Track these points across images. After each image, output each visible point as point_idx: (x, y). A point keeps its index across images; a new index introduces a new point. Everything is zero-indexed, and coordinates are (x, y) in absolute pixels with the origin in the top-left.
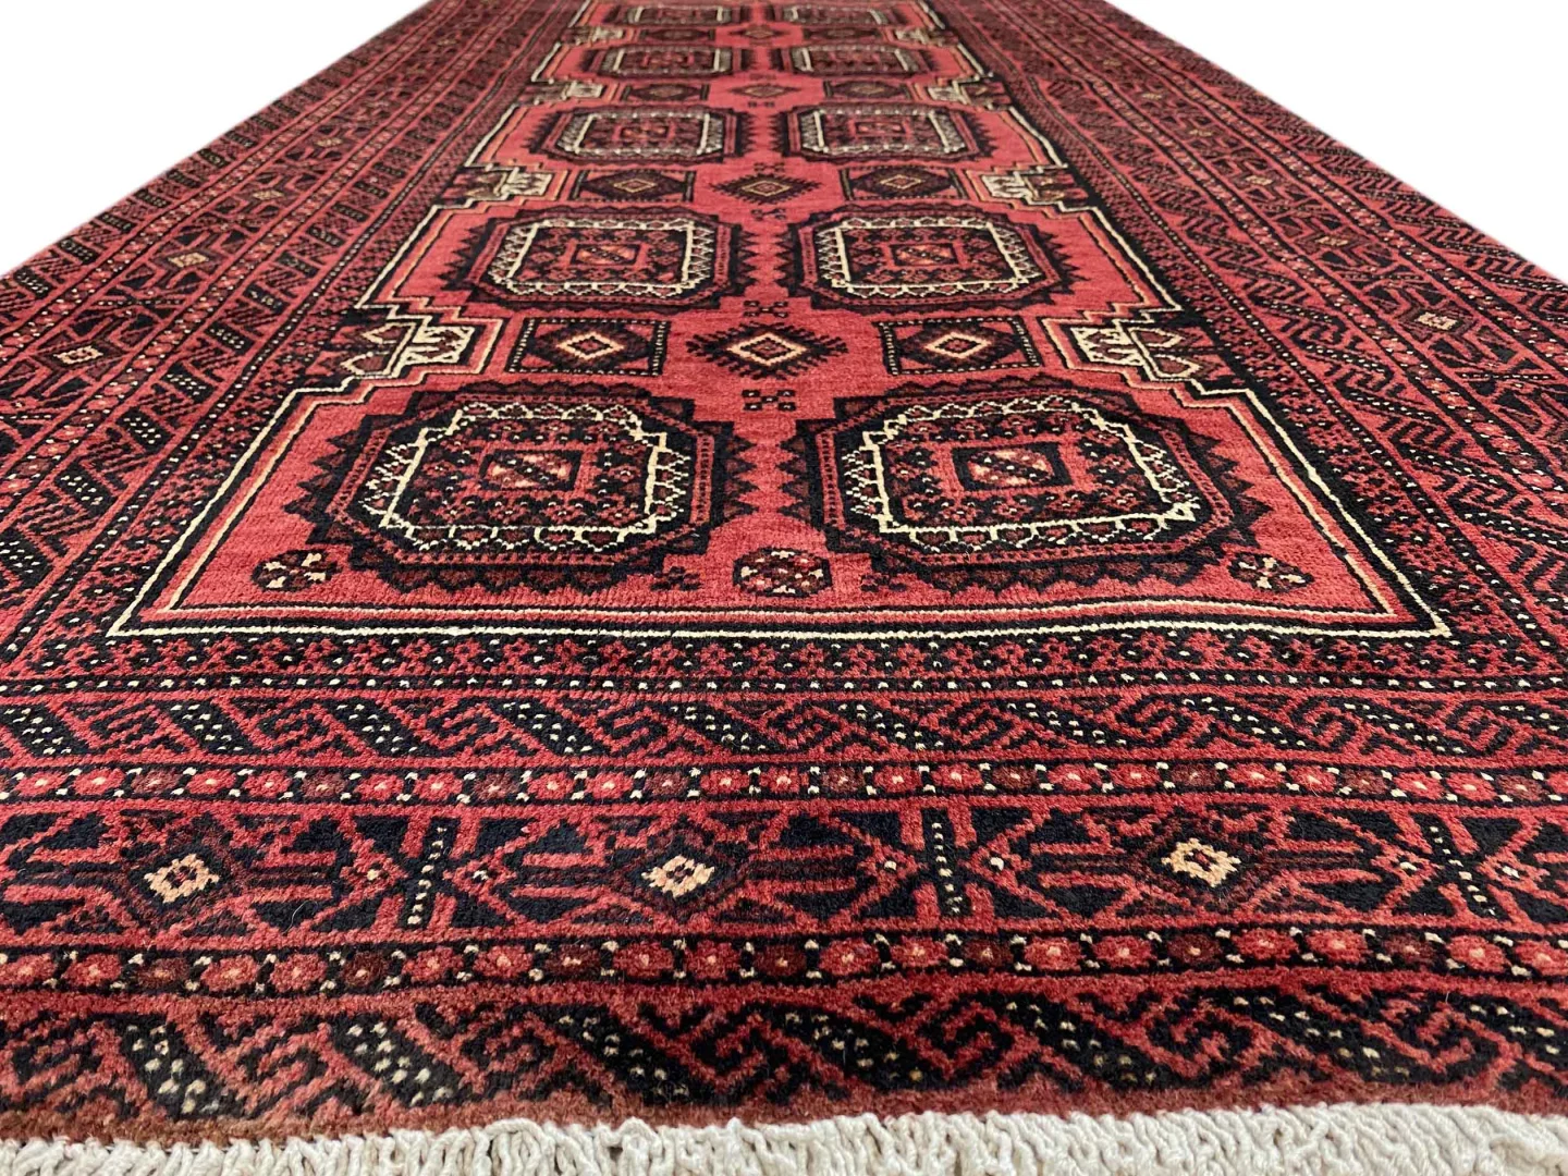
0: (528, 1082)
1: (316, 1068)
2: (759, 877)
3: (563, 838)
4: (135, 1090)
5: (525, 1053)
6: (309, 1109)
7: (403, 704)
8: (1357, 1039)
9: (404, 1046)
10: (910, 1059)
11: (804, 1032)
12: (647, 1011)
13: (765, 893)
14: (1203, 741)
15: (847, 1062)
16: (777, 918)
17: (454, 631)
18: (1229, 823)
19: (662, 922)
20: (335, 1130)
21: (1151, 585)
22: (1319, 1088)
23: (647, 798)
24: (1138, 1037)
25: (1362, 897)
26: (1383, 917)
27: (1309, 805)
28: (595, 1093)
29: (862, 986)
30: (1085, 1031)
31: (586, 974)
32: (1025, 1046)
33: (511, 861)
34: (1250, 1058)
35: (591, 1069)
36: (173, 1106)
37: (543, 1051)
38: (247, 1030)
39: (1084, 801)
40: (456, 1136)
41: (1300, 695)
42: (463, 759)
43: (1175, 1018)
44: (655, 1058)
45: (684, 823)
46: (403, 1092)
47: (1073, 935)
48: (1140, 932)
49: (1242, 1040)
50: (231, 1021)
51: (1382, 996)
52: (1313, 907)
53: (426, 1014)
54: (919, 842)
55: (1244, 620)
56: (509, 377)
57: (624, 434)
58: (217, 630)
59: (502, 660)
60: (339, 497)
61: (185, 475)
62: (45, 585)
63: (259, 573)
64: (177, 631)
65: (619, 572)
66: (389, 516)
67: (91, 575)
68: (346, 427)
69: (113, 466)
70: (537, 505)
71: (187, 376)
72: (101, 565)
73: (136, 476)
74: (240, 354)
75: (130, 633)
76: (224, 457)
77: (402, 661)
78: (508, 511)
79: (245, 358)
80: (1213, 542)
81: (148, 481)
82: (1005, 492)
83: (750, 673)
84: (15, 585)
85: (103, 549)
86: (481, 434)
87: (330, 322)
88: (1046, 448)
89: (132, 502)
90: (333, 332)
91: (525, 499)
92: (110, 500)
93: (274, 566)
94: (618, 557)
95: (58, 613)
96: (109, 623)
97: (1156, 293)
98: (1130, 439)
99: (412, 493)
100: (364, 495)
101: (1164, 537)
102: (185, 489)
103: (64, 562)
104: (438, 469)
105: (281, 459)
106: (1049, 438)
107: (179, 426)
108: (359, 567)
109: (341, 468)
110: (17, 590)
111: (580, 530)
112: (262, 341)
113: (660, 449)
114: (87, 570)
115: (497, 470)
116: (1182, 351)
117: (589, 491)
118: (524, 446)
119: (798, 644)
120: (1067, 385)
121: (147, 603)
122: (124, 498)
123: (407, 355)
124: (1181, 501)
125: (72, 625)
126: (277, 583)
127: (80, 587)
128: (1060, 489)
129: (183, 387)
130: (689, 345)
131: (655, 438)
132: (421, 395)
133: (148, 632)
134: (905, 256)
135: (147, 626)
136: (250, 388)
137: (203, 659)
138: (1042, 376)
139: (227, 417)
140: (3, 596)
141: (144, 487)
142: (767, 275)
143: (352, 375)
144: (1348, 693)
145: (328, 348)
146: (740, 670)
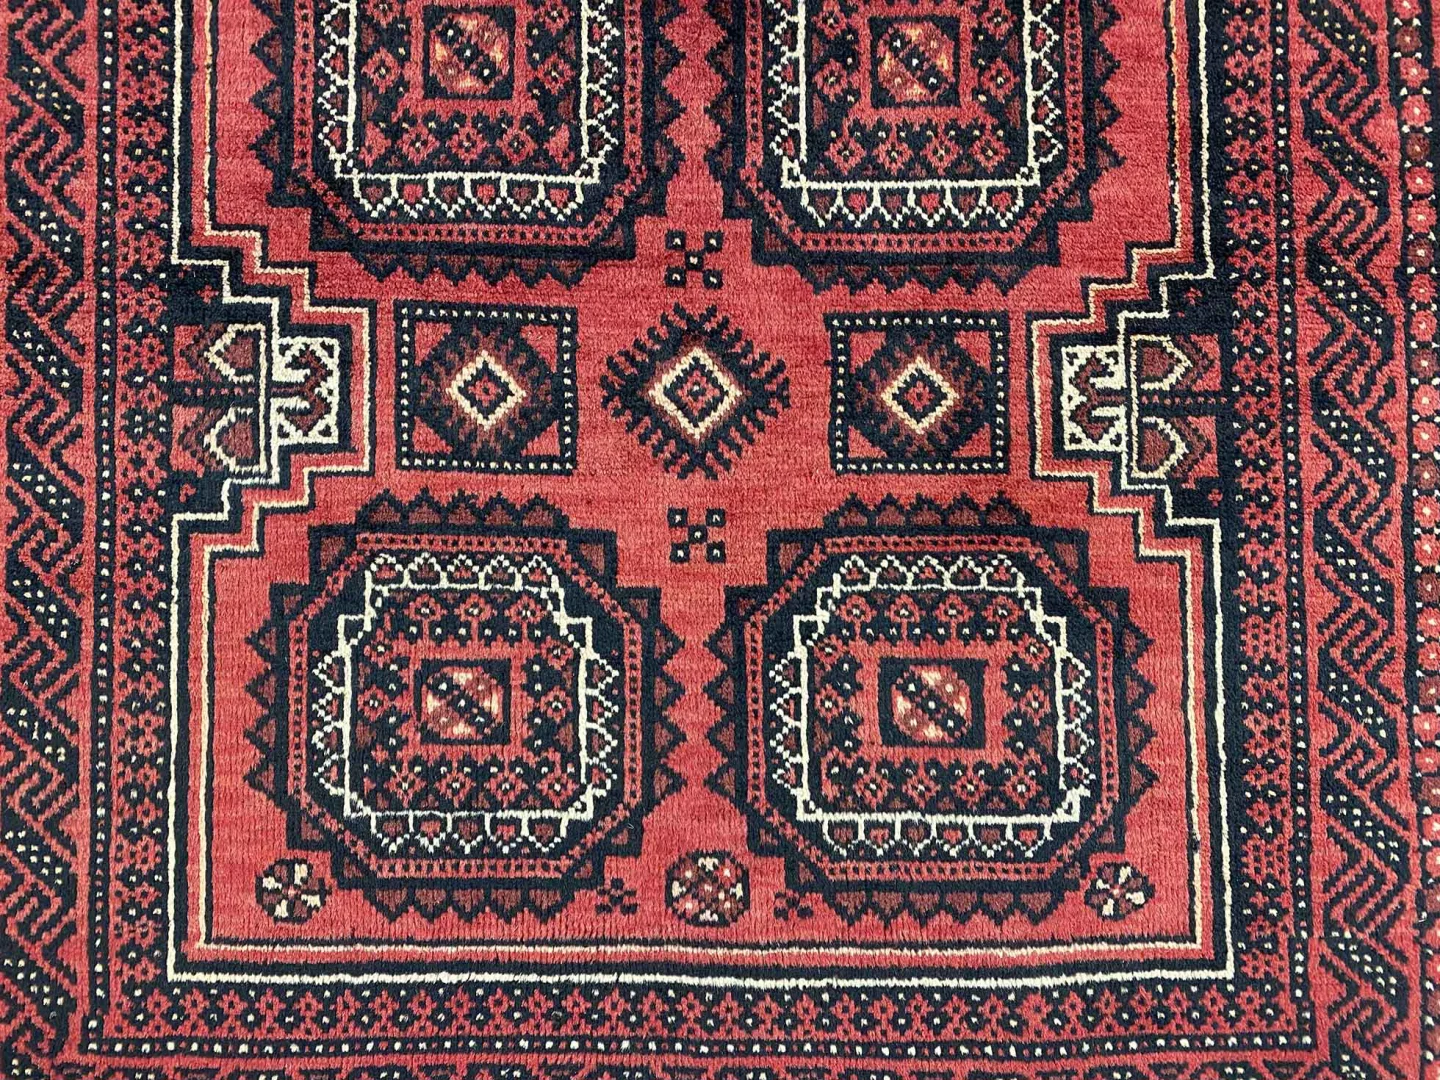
7: (427, 1070)
17: (445, 977)
21: (1012, 927)
41: (1084, 1068)
55: (1071, 968)
56: (403, 484)
57: (549, 626)
58: (255, 979)
59: (489, 1016)
60: (292, 763)
61: (126, 706)
62: (82, 903)
63: (261, 891)
64: (224, 978)
65: (567, 887)
66: (349, 795)
67: (116, 885)
68: (258, 611)
69: (46, 685)
70: (481, 774)
71: (38, 468)
72: (117, 869)
73: (78, 706)
74: (76, 408)
75: (186, 977)
76: (152, 667)
77: (415, 1018)
78: (456, 781)
79: (86, 419)
80: (1082, 858)
81: (95, 717)
82: (920, 756)
83: (683, 1032)
84: (57, 903)
85: (107, 844)
86: (400, 625)
87: (152, 304)
88: (971, 672)
89: (95, 757)
90: (167, 339)
91: (467, 761)
92: (73, 754)
93: (270, 883)
94: (565, 863)
95: (115, 945)
96: (162, 963)
97: (1199, 208)
98: (1061, 652)
99: (359, 754)
100: (315, 757)
101: (1044, 854)
102: (137, 733)
103: (81, 869)
104: (376, 704)
105: (211, 679)
106: (978, 650)
107: (79, 598)
108: (346, 885)
109: (279, 709)
110: (63, 911)
111: (524, 816)
112: (88, 367)
113: (588, 653)
114: (106, 880)
115: (432, 703)
116: (1178, 406)
117: (528, 744)
118: (451, 650)
119: (720, 994)
120: (1024, 526)
121: (181, 935)
122: (85, 751)
123: (277, 419)
124: (1072, 783)
125: (133, 964)
126: (282, 910)
127: (114, 905)
128: (970, 757)
129: (42, 500)
130: (604, 382)
131: (578, 631)
132: (318, 535)
133: (200, 977)
134: (888, 63)
135: (195, 967)
136: (123, 502)
137: (259, 1019)
138: (1002, 502)
139: (121, 576)
140: (55, 920)
141: (95, 726)
142: (695, 133)
143: (226, 473)
144: (1127, 1059)
145: (177, 395)
146: (673, 1028)
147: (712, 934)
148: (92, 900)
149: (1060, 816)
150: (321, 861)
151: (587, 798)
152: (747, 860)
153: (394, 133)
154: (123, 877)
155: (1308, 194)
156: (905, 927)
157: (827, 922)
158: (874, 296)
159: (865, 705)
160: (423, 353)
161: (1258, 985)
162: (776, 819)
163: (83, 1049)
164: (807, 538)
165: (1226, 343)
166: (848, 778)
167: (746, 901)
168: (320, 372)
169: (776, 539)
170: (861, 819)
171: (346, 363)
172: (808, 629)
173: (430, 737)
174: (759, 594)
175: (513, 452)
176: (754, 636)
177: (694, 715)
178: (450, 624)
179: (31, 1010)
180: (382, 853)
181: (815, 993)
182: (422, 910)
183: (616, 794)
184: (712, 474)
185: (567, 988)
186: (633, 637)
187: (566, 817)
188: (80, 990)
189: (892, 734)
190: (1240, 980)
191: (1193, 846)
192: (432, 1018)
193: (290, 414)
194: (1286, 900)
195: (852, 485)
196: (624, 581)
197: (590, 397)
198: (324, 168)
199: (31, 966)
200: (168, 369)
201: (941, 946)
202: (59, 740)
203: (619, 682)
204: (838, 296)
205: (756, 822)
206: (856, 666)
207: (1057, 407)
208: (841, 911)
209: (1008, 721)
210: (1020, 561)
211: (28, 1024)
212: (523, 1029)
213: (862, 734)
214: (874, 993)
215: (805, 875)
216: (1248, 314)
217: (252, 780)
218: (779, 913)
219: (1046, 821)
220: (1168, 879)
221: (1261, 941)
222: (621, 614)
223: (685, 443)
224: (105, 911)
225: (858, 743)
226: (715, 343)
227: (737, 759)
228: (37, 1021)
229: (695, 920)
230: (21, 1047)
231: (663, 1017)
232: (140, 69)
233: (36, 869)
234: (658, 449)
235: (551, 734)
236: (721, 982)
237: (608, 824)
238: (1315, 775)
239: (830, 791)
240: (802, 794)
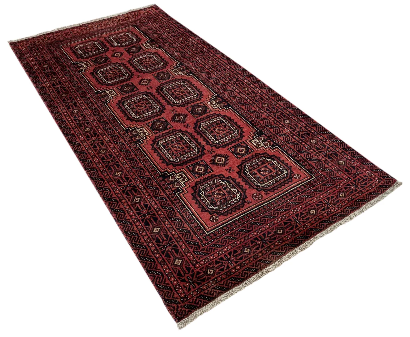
0: (287, 250)
1: (274, 257)
2: (286, 229)
3: (269, 233)
4: (265, 264)
5: (285, 249)
6: (276, 259)
7: (243, 227)
8: (330, 221)
9: (277, 252)
10: (307, 237)
11: (299, 238)
12: (289, 242)
13: (288, 230)
14: (306, 201)
15: (303, 238)
16: (290, 231)
18: (313, 208)
19: (283, 236)
20: (278, 259)
21: (290, 183)
22: (330, 225)
23: (271, 226)
24: (318, 228)
25: (324, 210)
26: (326, 211)
27: (317, 203)
28: (292, 249)
29: (300, 233)
30: (315, 229)
31: (283, 242)
32: (313, 232)
33: (268, 236)
34: (325, 226)
35: (290, 247)
36: (268, 263)
37: (287, 248)
38: (266, 257)
39: (302, 210)
40: (287, 255)
41: (309, 191)
42: (254, 230)
43: (319, 225)
44: (293, 245)
45: (276, 227)
46: (280, 255)
47: (309, 222)
48: (313, 220)
49: (324, 225)
50: (264, 257)
51: (330, 217)
52: (322, 212)
53: (276, 250)
54: (293, 220)
55: (299, 184)
56: (198, 180)
57: (221, 184)
58: (217, 229)
59: (245, 219)
60: (205, 207)
61: (183, 212)
62: (192, 232)
63: (211, 221)
64: (213, 231)
65: (243, 204)
66: (214, 207)
67: (194, 229)
68: (191, 197)
69: (173, 215)
70: (225, 199)
71: (158, 197)
72: (193, 227)
73: (178, 215)
74: (159, 190)
75: (209, 233)
76: (183, 207)
77: (237, 223)
78: (223, 201)
79: (161, 191)
80: (291, 175)
81: (180, 215)
82: (267, 175)
83: (266, 210)
84: (189, 234)
85: (190, 226)
86: (207, 191)
87: (161, 179)
88: (266, 167)
89: (183, 218)
90: (165, 181)
91: (223, 198)
92: (180, 219)
93: (211, 219)
94: (241, 202)
95: (199, 235)
96: (205, 233)
97: (253, 128)
98: (273, 161)
99: (212, 203)
100: (207, 206)
101: (287, 176)
102: (186, 214)
103: (189, 229)
104: (209, 198)
105: (190, 205)
106: (265, 165)
107: (171, 206)
108: (219, 215)
109: (200, 203)
110: (190, 234)
111: (233, 200)
112: (158, 186)
113: (227, 184)
114: (193, 229)
115: (215, 196)
116: (265, 140)
117: (228, 194)
118: (213, 191)
119: (267, 205)
120: (260, 154)
121: (205, 229)
122: (181, 218)
123: (181, 181)
124: (284, 170)
125: (202, 235)
126: (215, 221)
127: (196, 231)
128: (272, 173)
129: (161, 199)
130: (211, 163)
131: (225, 183)
132: (192, 188)
133: (211, 232)
134: (217, 131)
135: (209, 232)
136: (170, 196)
137: (220, 232)
138: (256, 154)
139: (174, 202)
140: (190, 236)
141: (181, 216)
142: (204, 143)
143: (179, 188)
144: (312, 189)
145: (169, 184)
146: (265, 210)
147: (261, 200)
148: (193, 232)
149: (285, 173)
150: (215, 214)
151: (238, 195)
152: (259, 192)
153: (175, 156)
154: (195, 228)
155: (262, 122)
156: (280, 189)
157: (271, 193)
158: (230, 146)
159: (258, 175)
160: (191, 169)
161: (318, 177)
162: (258, 188)
163: (203, 246)
164: (241, 165)
165: (265, 135)
166: (262, 181)
167: (262, 196)
168: (182, 176)
169: (238, 167)
170: (267, 183)
171: (184, 173)
172: (247, 172)
173: (217, 199)
174: (240, 171)
175: (206, 172)
176: (243, 175)
177: (243, 184)
178: (212, 188)
179: (194, 246)
180: (221, 210)
181: (276, 199)
182: (229, 213)
183: (241, 193)
184: (227, 165)
185: (251, 212)
186: (231, 180)
187: (237, 198)
188: (198, 241)
189: (263, 175)
190: (316, 177)
191: (301, 170)
192: (239, 222)
193: (182, 180)
194: (313, 169)
195: (241, 159)
196: (226, 177)
197: (210, 165)
198: (171, 161)
199: (191, 242)
200: (167, 182)
201: (285, 189)
202: (178, 219)
203: (233, 185)
204: (227, 147)
205: (257, 189)
206: (255, 172)
207: (254, 145)
208: (272, 191)
209: (273, 168)
210: (262, 157)
211: (194, 248)
212: (250, 218)
213: (260, 177)
214: (282, 196)
215: (266, 190)
216: (265, 132)
217: (202, 211)
218: (266, 195)
219: (284, 174)
220: (301, 173)
221: (314, 173)
222: (228, 180)
223: (222, 164)
224: (195, 232)
225: (261, 178)
226: (218, 156)
227: (250, 185)
228: (195, 247)
229: (258, 200)
230: (196, 251)
231: (263, 210)
232: (146, 162)
233: (184, 232)
234: (220, 166)
235: (230, 192)
236: (266, 204)
237: (242, 197)
238: (305, 159)
239: (262, 183)
240: (259, 184)
